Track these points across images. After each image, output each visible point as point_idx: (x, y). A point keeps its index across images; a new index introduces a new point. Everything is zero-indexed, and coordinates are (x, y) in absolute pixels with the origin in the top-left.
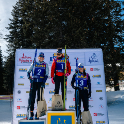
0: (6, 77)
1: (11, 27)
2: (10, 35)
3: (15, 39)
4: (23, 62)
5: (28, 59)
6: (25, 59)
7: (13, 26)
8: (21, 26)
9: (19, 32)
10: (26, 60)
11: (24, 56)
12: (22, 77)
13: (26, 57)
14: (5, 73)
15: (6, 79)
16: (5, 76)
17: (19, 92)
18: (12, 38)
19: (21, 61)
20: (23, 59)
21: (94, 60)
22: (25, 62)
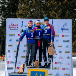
4: (11, 29)
5: (15, 27)
6: (13, 27)
7: (2, 2)
10: (14, 28)
12: (11, 40)
13: (14, 25)
17: (9, 51)
19: (10, 28)
20: (11, 26)
22: (13, 29)
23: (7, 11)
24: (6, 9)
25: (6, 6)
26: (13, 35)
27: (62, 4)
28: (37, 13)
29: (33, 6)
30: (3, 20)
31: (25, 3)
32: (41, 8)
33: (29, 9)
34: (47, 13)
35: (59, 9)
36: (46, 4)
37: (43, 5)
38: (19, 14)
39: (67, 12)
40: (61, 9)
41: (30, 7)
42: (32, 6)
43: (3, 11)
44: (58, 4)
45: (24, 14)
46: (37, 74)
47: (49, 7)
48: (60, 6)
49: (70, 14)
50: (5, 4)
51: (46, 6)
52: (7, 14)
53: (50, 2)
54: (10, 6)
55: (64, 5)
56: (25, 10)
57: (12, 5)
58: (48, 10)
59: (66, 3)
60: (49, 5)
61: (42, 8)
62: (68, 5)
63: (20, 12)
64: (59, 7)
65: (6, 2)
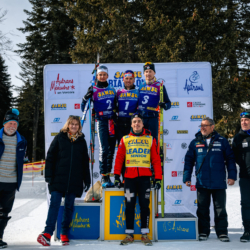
1: (29, 28)
2: (27, 44)
4: (58, 91)
7: (33, 25)
8: (49, 24)
9: (46, 38)
13: (63, 81)
18: (31, 50)
23: (47, 48)
24: (44, 43)
25: (44, 34)
27: (184, 24)
28: (123, 49)
29: (112, 31)
30: (37, 70)
31: (91, 25)
32: (132, 35)
33: (100, 41)
34: (148, 48)
35: (178, 37)
36: (144, 24)
37: (138, 27)
38: (76, 54)
39: (199, 45)
40: (182, 37)
41: (104, 34)
42: (108, 32)
43: (37, 47)
44: (175, 24)
45: (89, 52)
47: (152, 34)
48: (179, 29)
49: (208, 48)
50: (42, 31)
51: (145, 31)
52: (46, 55)
53: (154, 19)
54: (54, 34)
55: (191, 26)
56: (92, 42)
57: (58, 30)
59: (196, 22)
60: (152, 26)
61: (136, 35)
62: (201, 27)
63: (80, 47)
64: (178, 33)
65: (43, 26)
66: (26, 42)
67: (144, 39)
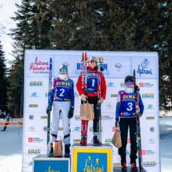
0: (10, 92)
1: (19, 17)
2: (17, 29)
3: (24, 35)
5: (43, 66)
6: (39, 66)
7: (22, 15)
8: (33, 15)
9: (31, 25)
10: (41, 69)
11: (38, 62)
12: (34, 94)
13: (40, 63)
14: (9, 86)
15: (10, 95)
16: (9, 90)
17: (31, 117)
18: (20, 34)
19: (32, 70)
21: (146, 69)
22: (38, 71)
23: (32, 32)
26: (39, 84)
27: (136, 16)
29: (81, 20)
33: (72, 27)
38: (53, 37)
39: (147, 31)
40: (134, 25)
41: (75, 22)
44: (129, 15)
46: (90, 157)
55: (140, 17)
57: (40, 19)
58: (110, 27)
59: (145, 14)
61: (98, 24)
62: (148, 17)
63: (56, 32)
65: (29, 16)
66: (17, 27)
67: (104, 27)
